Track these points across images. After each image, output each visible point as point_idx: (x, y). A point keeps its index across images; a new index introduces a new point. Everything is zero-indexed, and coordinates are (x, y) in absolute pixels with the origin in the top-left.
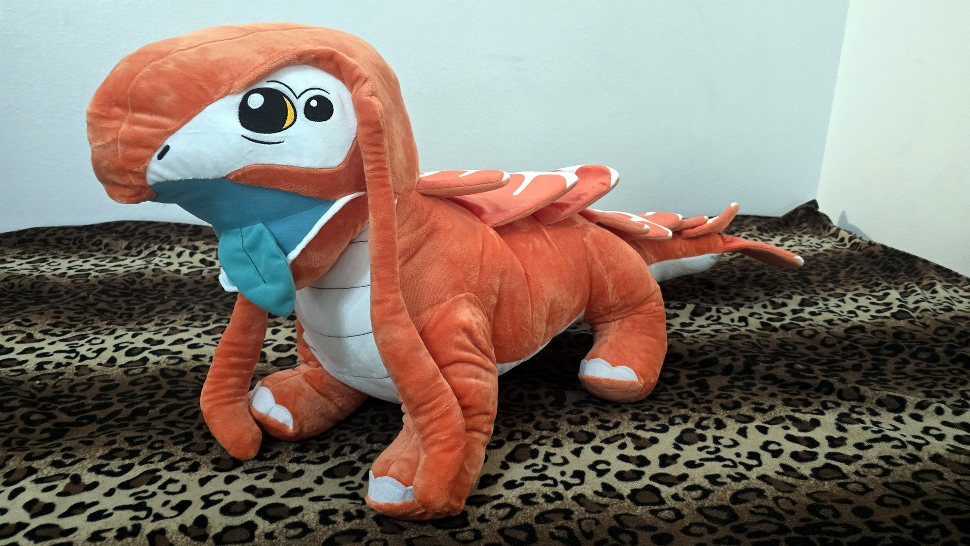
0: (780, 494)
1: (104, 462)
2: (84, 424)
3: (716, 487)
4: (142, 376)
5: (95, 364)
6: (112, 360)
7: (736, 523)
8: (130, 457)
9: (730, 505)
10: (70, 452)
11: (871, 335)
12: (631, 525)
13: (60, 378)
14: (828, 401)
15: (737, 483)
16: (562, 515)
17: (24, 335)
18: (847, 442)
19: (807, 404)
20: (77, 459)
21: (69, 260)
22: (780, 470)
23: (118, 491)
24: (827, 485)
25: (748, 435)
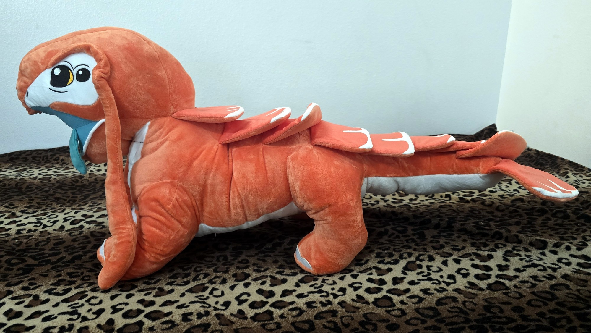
0: (467, 299)
1: (54, 287)
2: (43, 265)
3: (427, 296)
4: (79, 236)
5: (52, 230)
6: (62, 228)
7: (439, 317)
8: (69, 285)
9: (436, 306)
10: (33, 281)
11: (527, 204)
12: (373, 319)
13: (30, 238)
14: (499, 244)
15: (441, 294)
16: (331, 314)
17: (10, 214)
18: (510, 268)
19: (486, 245)
20: (37, 285)
21: (39, 169)
22: (468, 285)
23: (61, 304)
24: (496, 294)
25: (448, 265)
